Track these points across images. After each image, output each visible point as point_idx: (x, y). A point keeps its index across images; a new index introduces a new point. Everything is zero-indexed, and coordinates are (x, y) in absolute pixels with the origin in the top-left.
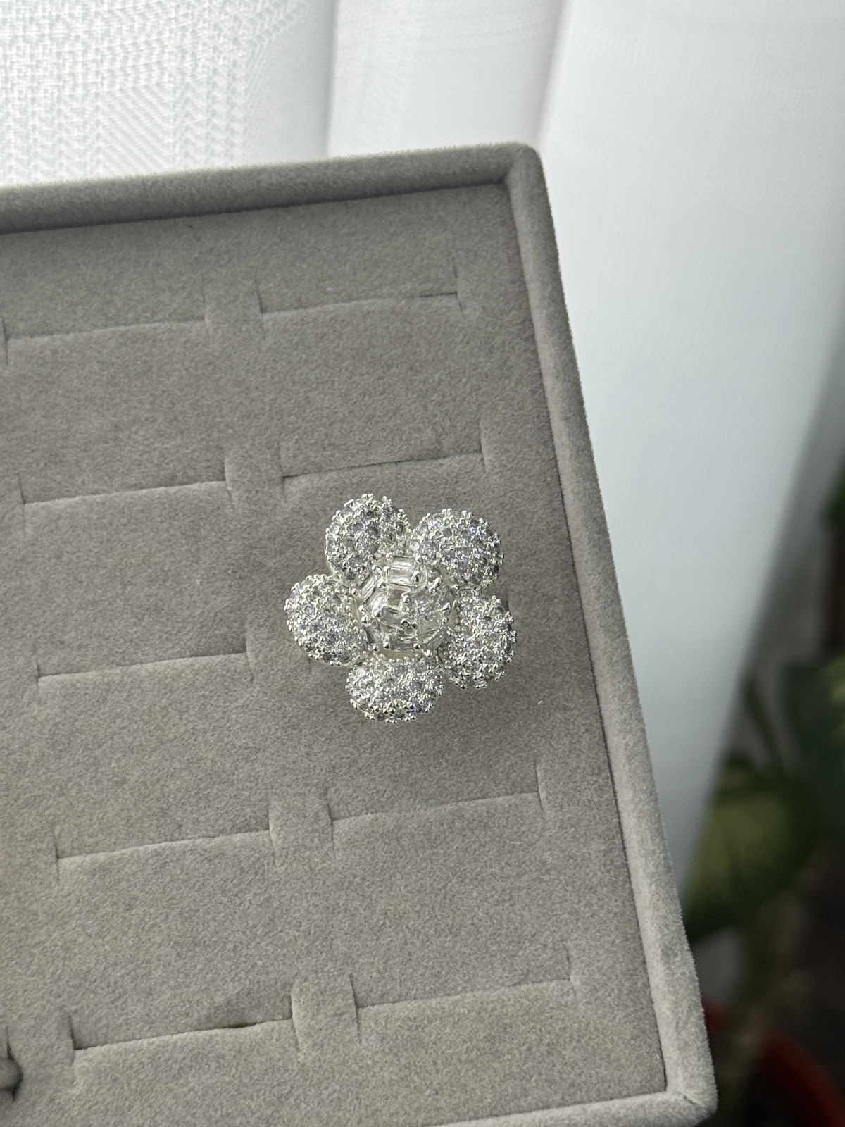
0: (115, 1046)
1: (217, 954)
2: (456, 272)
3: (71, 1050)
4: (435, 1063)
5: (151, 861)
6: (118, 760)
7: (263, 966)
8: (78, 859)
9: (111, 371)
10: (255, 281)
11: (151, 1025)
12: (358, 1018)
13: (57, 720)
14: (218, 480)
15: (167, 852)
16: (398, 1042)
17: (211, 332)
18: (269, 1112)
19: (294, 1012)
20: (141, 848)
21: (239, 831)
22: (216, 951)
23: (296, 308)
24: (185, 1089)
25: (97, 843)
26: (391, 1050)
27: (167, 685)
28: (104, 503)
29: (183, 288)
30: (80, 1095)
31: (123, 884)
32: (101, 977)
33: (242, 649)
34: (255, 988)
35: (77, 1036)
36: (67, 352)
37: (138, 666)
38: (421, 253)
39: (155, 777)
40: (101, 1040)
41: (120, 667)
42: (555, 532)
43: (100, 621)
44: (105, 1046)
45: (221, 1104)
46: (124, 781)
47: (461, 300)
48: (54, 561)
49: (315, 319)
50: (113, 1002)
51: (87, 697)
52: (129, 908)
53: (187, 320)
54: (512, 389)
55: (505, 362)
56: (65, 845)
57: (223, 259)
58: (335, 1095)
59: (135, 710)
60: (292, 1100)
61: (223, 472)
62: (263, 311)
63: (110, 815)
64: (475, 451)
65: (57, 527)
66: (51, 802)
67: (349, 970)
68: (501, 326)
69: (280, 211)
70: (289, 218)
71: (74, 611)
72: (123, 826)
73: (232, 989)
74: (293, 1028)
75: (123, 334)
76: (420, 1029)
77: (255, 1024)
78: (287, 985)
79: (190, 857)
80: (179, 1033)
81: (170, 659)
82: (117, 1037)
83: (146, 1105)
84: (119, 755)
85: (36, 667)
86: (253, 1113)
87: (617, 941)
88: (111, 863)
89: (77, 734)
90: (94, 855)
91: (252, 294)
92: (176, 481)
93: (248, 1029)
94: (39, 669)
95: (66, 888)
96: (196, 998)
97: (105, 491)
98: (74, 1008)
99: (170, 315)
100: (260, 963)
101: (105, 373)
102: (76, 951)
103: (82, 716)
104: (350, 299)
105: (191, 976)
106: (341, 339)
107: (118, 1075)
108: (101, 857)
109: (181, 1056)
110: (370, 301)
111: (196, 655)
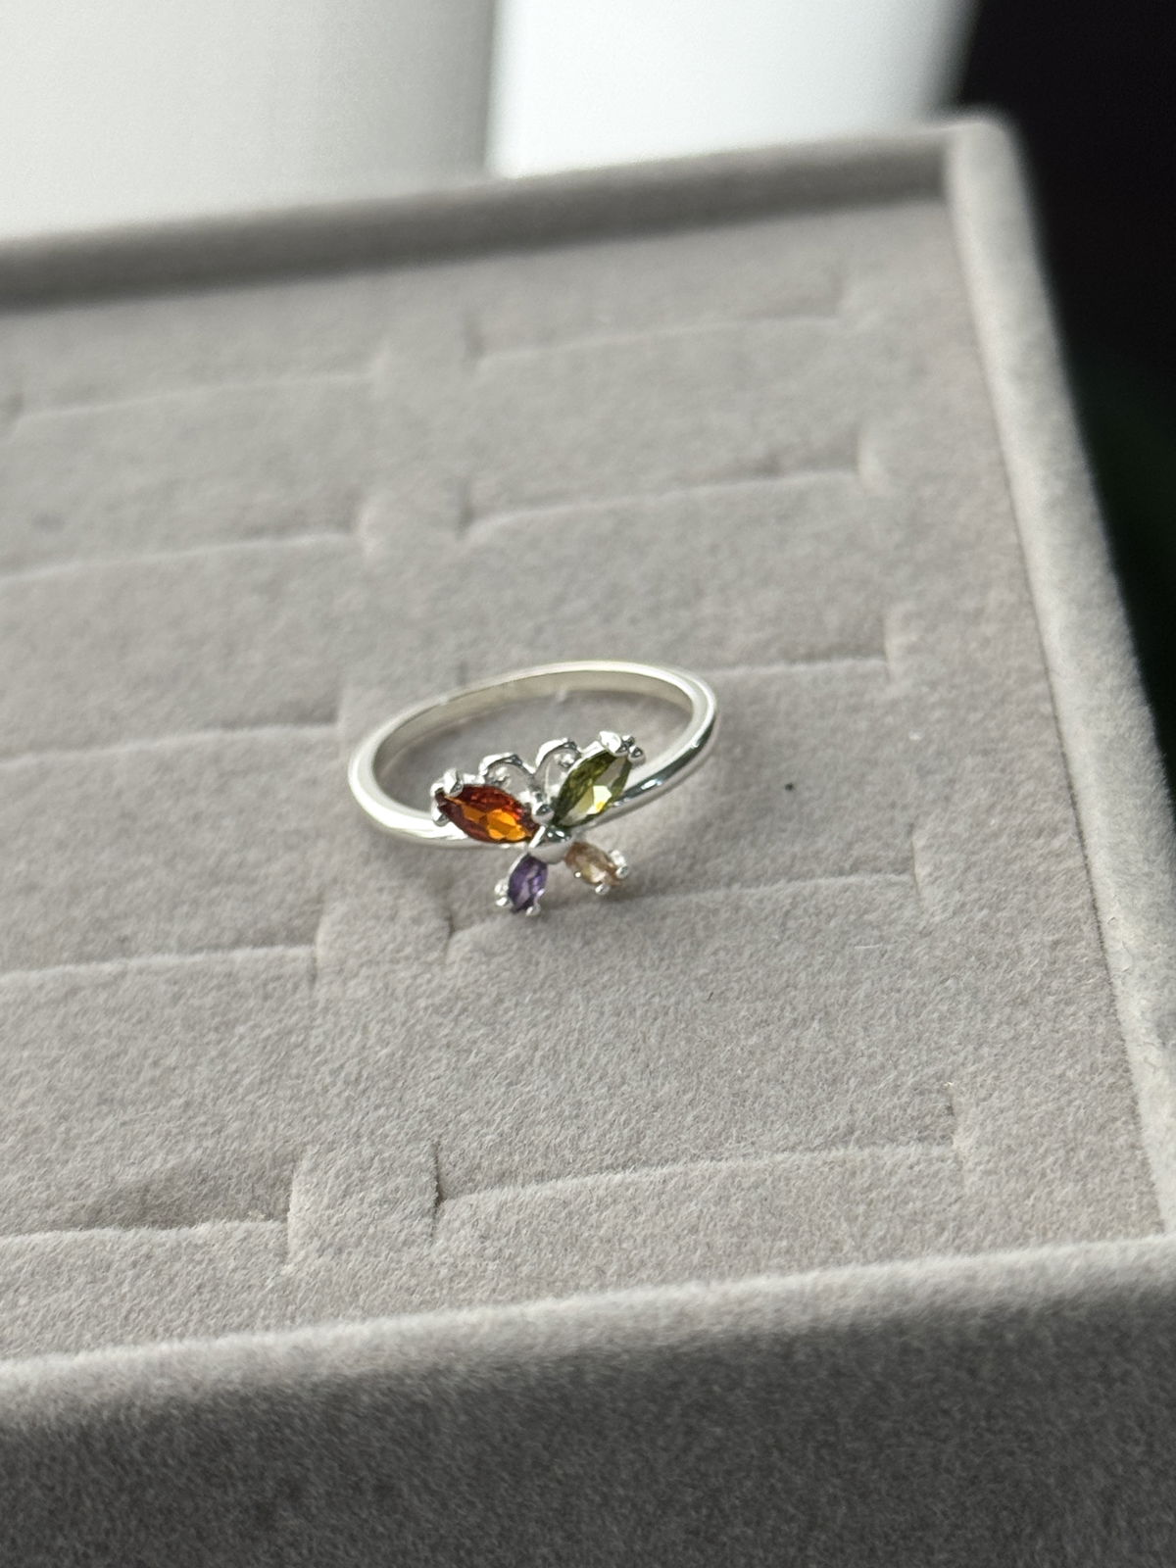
5: (49, 987)
7: (243, 1129)
12: (437, 1210)
15: (88, 975)
19: (292, 1204)
20: (36, 974)
21: (250, 945)
33: (330, 718)
34: (213, 1162)
67: (431, 1133)
78: (286, 1161)
79: (131, 979)
80: (21, 1233)
100: (235, 1124)
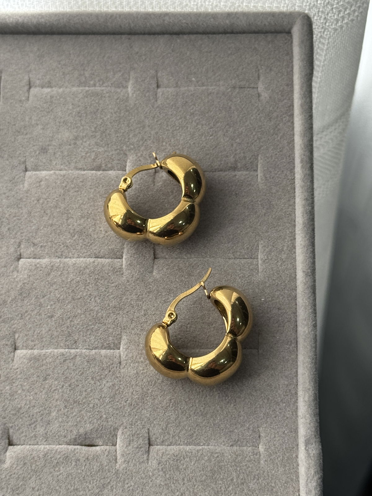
0: (28, 447)
1: (84, 408)
2: (259, 77)
3: (7, 445)
4: (183, 480)
5: (59, 358)
6: (51, 305)
7: (106, 418)
8: (24, 351)
9: (78, 109)
10: (156, 71)
11: (47, 439)
12: (149, 451)
13: (25, 281)
14: (123, 171)
15: (68, 354)
16: (166, 466)
17: (130, 95)
18: (97, 491)
19: (118, 443)
20: (56, 351)
21: (105, 348)
22: (84, 407)
23: (174, 87)
24: (58, 473)
25: (35, 345)
26: (162, 469)
27: (81, 270)
28: (64, 176)
29: (120, 71)
30: (7, 468)
31: (44, 367)
32: (26, 411)
33: (121, 257)
34: (100, 429)
35: (11, 439)
36: (58, 97)
37: (68, 259)
38: (243, 65)
39: (68, 316)
40: (22, 443)
41: (60, 259)
42: (288, 217)
43: (53, 234)
44: (23, 446)
45: (74, 483)
46: (52, 316)
47: (260, 92)
48: (36, 202)
49: (183, 94)
50: (30, 425)
51: (41, 271)
52: (45, 379)
53: (119, 87)
54: (278, 141)
55: (276, 127)
56: (19, 344)
57: (142, 58)
58: (131, 488)
59: (63, 281)
60: (109, 487)
61: (125, 167)
62: (158, 87)
63: (44, 332)
64: (254, 170)
65: (40, 186)
66: (16, 321)
67: (148, 426)
68: (277, 108)
69: (174, 36)
70: (178, 41)
71: (41, 228)
72: (49, 338)
73: (89, 427)
74: (116, 451)
75: (87, 91)
76: (179, 461)
77: (97, 446)
78: (116, 429)
79: (78, 358)
80: (60, 445)
81: (84, 258)
82: (29, 443)
83: (38, 478)
84: (52, 303)
85: (19, 253)
86: (89, 490)
87: (286, 432)
88: (40, 356)
89: (34, 290)
90: (32, 350)
91: (154, 78)
92: (102, 169)
93: (94, 448)
94: (20, 255)
95: (16, 365)
96: (70, 429)
97: (66, 170)
98: (11, 425)
99: (112, 84)
100: (104, 416)
101: (75, 110)
102: (17, 397)
103: (37, 281)
104: (203, 85)
105: (70, 418)
106: (195, 106)
107: (27, 461)
108: (36, 352)
109: (59, 457)
110: (212, 87)
111: (98, 257)
